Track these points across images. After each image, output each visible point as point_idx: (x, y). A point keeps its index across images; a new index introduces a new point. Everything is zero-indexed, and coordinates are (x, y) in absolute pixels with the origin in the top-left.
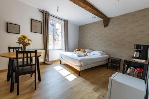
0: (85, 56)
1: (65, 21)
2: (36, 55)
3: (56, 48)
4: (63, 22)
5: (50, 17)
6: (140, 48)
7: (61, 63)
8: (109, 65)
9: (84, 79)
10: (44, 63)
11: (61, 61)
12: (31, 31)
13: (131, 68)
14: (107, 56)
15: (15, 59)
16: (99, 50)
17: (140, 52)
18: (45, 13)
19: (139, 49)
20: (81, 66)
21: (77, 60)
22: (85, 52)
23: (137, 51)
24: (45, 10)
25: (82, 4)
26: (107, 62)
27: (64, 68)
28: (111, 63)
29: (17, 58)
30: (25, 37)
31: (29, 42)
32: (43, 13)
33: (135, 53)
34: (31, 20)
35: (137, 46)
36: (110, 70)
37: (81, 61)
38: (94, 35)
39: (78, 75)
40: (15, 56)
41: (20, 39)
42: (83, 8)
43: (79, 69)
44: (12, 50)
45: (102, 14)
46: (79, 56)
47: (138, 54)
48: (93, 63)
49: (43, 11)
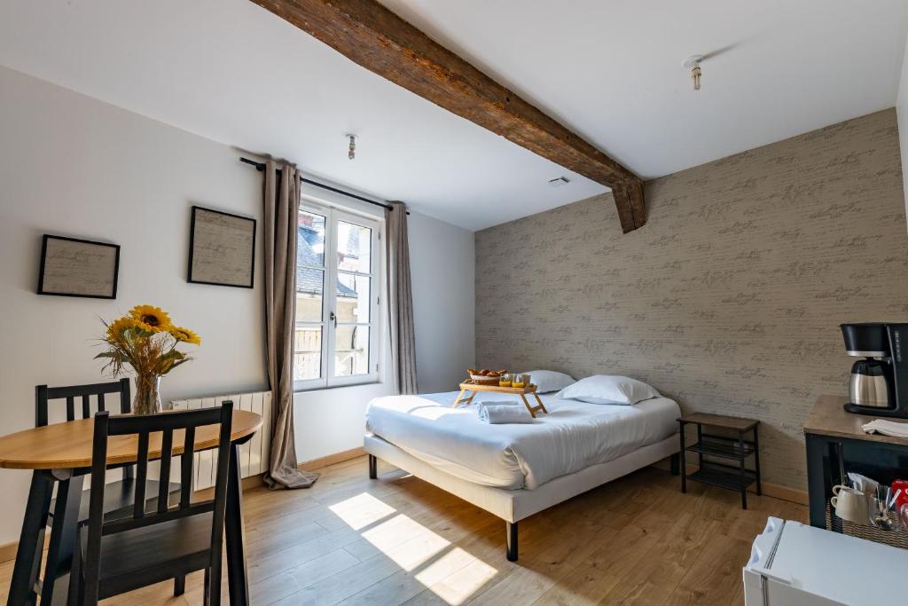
0: (534, 412)
1: (389, 208)
2: (226, 431)
3: (339, 370)
4: (379, 217)
5: (306, 193)
6: (885, 348)
7: (373, 475)
8: (692, 462)
9: (548, 585)
10: (265, 482)
11: (373, 461)
12: (189, 280)
13: (856, 478)
14: (664, 404)
15: (79, 471)
16: (610, 369)
17: (887, 371)
18: (274, 167)
19: (877, 355)
20: (518, 488)
21: (488, 446)
22: (528, 388)
23: (866, 367)
24: (276, 155)
25: (494, 113)
26: (674, 445)
27: (402, 509)
28: (699, 446)
29: (98, 465)
30: (153, 319)
31: (181, 347)
32: (261, 168)
33: (858, 378)
34: (194, 209)
35: (863, 335)
36: (701, 502)
37: (514, 452)
38: (567, 279)
39: (500, 555)
40: (85, 454)
41: (117, 332)
42: (499, 131)
43: (503, 508)
44: (56, 408)
45: (604, 158)
46: (498, 418)
47: (879, 382)
48: (590, 461)
49: (268, 157)
